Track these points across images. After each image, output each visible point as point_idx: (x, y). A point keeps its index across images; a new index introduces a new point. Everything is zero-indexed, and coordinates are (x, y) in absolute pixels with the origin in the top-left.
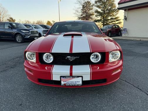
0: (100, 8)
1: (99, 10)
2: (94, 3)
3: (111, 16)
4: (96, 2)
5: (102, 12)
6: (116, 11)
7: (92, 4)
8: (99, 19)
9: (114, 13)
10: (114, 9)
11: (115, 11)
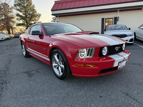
0: (21, 12)
1: (21, 14)
2: (13, 6)
3: (34, 20)
4: (15, 5)
5: (23, 16)
6: (38, 16)
7: (10, 7)
8: (22, 23)
9: (37, 19)
10: (35, 14)
11: (36, 16)
